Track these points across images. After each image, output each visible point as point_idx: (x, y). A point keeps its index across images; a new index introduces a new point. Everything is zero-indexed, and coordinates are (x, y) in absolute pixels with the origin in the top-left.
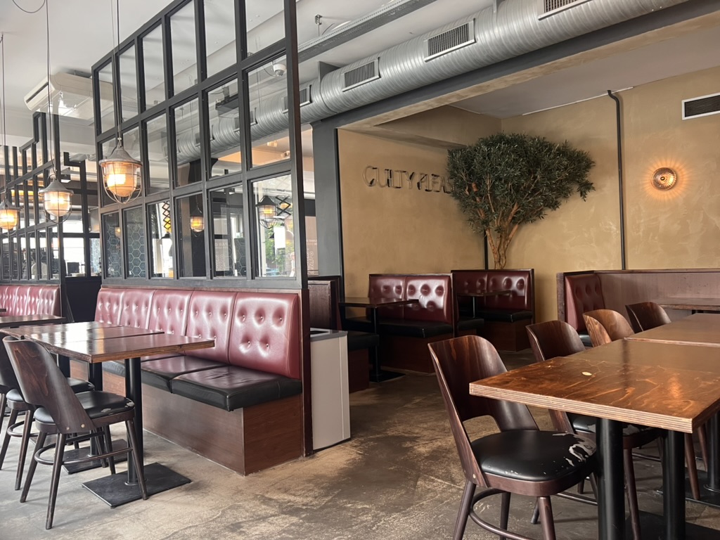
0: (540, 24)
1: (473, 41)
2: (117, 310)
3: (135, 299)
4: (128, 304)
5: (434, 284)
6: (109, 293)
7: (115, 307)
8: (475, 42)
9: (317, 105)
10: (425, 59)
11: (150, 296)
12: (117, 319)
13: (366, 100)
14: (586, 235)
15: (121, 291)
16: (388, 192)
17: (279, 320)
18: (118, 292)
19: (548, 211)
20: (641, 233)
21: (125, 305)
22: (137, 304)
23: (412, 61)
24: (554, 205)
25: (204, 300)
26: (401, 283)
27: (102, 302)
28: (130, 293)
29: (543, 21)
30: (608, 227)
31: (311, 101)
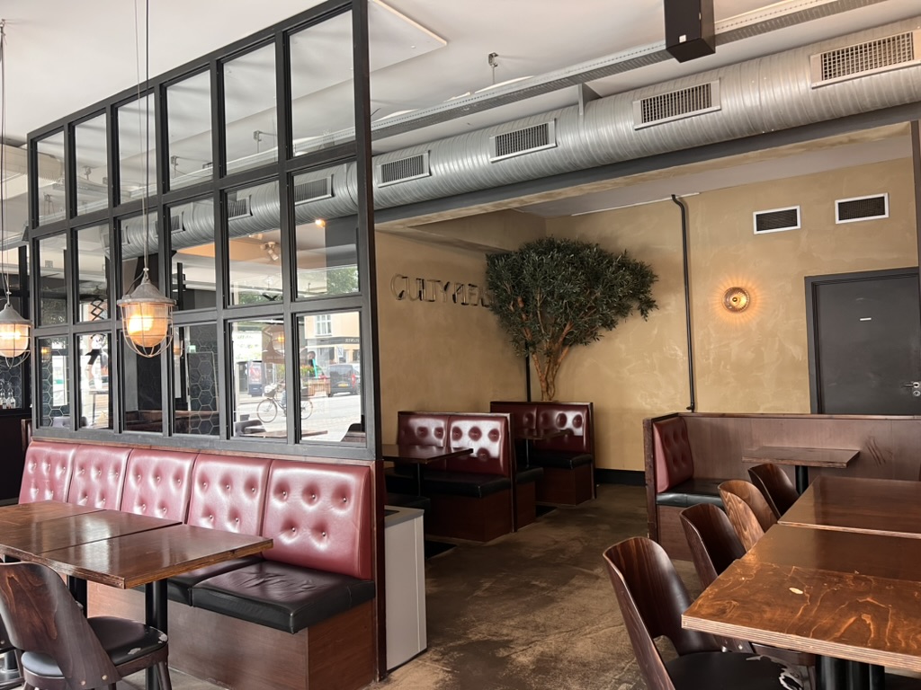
0: (635, 135)
1: (554, 145)
2: (63, 475)
3: (96, 461)
4: (82, 467)
5: (486, 426)
6: (48, 450)
7: (58, 472)
8: (557, 146)
9: (340, 200)
10: (492, 160)
11: (123, 457)
12: (63, 488)
13: (408, 199)
14: (648, 361)
15: (71, 448)
16: (420, 306)
17: (341, 501)
18: (64, 448)
19: (603, 332)
20: (711, 361)
21: (77, 469)
22: (99, 468)
23: (474, 158)
24: (609, 324)
25: (217, 468)
26: (442, 424)
27: (35, 460)
28: (86, 452)
29: (640, 131)
30: (673, 352)
31: (333, 195)
